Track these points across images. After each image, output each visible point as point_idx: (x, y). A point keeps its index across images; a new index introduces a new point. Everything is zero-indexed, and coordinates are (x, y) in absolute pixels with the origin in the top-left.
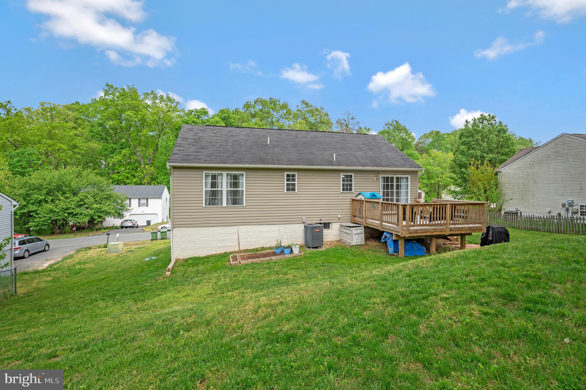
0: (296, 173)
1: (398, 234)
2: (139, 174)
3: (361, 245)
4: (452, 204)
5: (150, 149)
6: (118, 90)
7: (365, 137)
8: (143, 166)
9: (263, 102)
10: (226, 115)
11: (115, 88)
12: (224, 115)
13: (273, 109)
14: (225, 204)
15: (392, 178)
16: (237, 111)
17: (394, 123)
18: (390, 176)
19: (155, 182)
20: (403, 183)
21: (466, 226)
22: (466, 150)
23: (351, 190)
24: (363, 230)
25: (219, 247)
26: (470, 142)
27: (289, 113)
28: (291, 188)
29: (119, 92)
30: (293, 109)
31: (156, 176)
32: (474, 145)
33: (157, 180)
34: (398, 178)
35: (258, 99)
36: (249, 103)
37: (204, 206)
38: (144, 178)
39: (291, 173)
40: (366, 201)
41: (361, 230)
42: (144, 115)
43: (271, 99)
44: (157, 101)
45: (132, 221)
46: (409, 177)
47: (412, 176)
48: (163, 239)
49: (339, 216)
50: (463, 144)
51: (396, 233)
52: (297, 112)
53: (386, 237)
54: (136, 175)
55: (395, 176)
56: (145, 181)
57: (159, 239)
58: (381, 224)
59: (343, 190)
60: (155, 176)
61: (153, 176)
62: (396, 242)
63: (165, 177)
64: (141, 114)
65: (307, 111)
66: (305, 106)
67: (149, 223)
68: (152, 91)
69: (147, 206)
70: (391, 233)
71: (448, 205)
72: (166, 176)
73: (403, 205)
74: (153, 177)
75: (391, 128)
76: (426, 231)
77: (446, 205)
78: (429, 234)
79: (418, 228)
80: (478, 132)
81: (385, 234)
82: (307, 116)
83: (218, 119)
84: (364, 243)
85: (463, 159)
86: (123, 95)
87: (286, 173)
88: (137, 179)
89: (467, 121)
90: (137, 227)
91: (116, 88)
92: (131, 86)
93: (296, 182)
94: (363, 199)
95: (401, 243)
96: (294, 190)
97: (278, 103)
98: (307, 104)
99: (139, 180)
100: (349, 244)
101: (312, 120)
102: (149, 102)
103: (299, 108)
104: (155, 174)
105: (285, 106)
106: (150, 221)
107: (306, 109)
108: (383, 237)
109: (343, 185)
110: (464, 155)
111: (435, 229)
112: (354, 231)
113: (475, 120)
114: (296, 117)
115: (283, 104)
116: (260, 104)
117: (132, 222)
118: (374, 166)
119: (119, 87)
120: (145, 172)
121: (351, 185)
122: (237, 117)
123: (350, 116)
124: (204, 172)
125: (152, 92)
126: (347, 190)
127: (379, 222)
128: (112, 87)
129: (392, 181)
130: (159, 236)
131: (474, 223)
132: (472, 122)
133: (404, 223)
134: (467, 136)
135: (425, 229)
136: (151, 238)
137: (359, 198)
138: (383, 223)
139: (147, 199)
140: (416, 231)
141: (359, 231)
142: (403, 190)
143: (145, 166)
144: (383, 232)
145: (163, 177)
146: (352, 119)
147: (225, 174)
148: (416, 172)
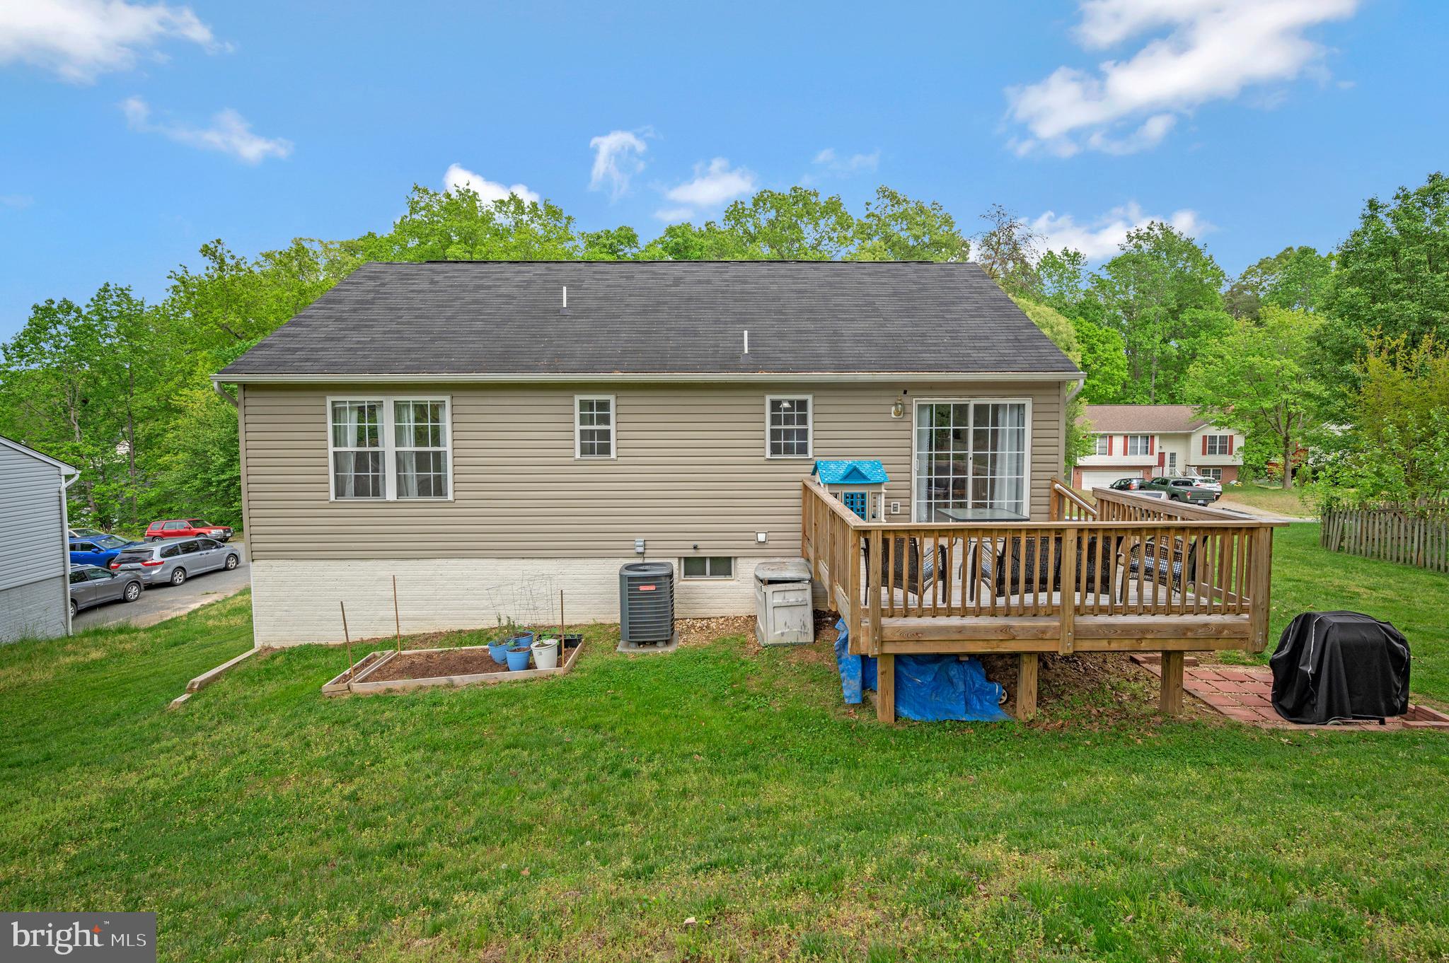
0: (611, 398)
3: (796, 646)
14: (391, 493)
15: (961, 410)
18: (952, 401)
20: (1007, 426)
23: (803, 449)
24: (808, 596)
25: (382, 620)
28: (596, 444)
34: (980, 410)
37: (332, 498)
39: (595, 397)
41: (800, 594)
46: (1028, 403)
47: (1039, 400)
49: (761, 537)
55: (972, 403)
59: (775, 449)
81: (840, 624)
84: (811, 639)
87: (578, 398)
93: (612, 427)
96: (605, 450)
109: (775, 434)
112: (774, 596)
121: (803, 434)
124: (329, 400)
126: (789, 449)
129: (960, 421)
141: (792, 598)
142: (1006, 452)
147: (388, 402)
148: (1059, 385)
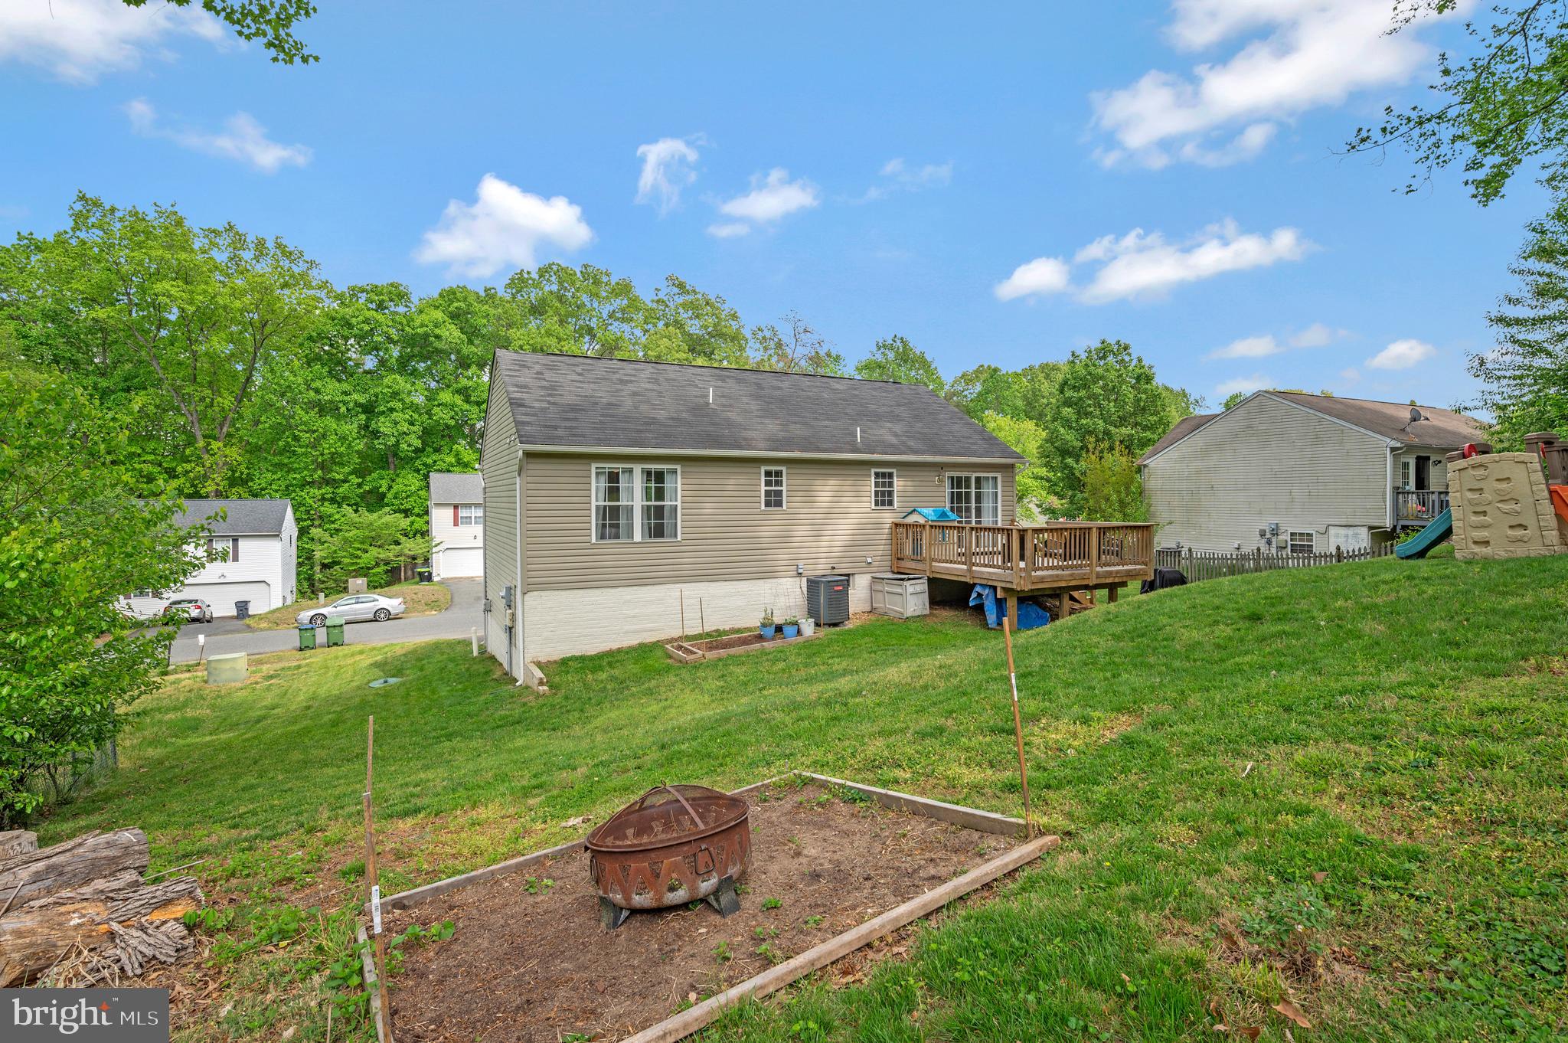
0: (784, 469)
1: (1008, 586)
2: (188, 467)
3: (925, 616)
4: (1100, 528)
5: (225, 393)
6: (118, 214)
7: (897, 389)
8: (201, 444)
9: (564, 275)
10: (462, 305)
11: (108, 207)
12: (455, 304)
13: (594, 295)
14: (637, 536)
15: (968, 479)
16: (490, 295)
17: (899, 343)
18: (964, 474)
19: (241, 490)
20: (987, 489)
21: (1120, 568)
22: (1074, 417)
23: (890, 503)
24: (926, 586)
26: (1081, 399)
27: (634, 304)
28: (774, 500)
29: (121, 220)
30: (646, 295)
31: (246, 472)
32: (1089, 406)
33: (250, 484)
34: (978, 479)
35: (550, 265)
36: (526, 276)
37: (594, 540)
38: (206, 477)
39: (774, 468)
40: (932, 527)
41: (922, 586)
42: (215, 296)
43: (586, 266)
44: (247, 255)
45: (199, 604)
46: (999, 476)
47: (1004, 474)
48: (336, 644)
49: (869, 560)
50: (1068, 403)
51: (1004, 585)
52: (655, 306)
53: (980, 595)
54: (179, 469)
55: (974, 475)
56: (210, 487)
57: (322, 646)
58: (970, 570)
59: (876, 504)
60: (242, 473)
61: (234, 472)
62: (1000, 603)
63: (275, 477)
64: (205, 292)
65: (684, 305)
66: (676, 290)
67: (242, 607)
68: (229, 223)
69: (236, 559)
70: (990, 586)
71: (1094, 530)
72: (279, 475)
73: (1019, 531)
74: (237, 474)
75: (891, 355)
76: (1058, 578)
77: (1090, 529)
78: (1063, 584)
79: (1045, 573)
80: (1096, 379)
81: (978, 589)
82: (683, 316)
83: (438, 315)
84: (927, 612)
85: (1068, 438)
86: (139, 231)
87: (763, 469)
88: (182, 480)
89: (1073, 355)
90: (208, 621)
91: (113, 210)
92: (166, 205)
93: (784, 488)
94: (922, 521)
95: (1012, 604)
96: (779, 504)
97: (605, 279)
98: (681, 286)
99: (188, 485)
100: (898, 615)
101: (694, 328)
102: (221, 257)
103: (661, 295)
104: (243, 467)
105: (623, 289)
106: (246, 603)
107: (680, 300)
108: (974, 595)
109: (876, 493)
110: (1070, 428)
111: (1072, 575)
112: (910, 587)
113: (1090, 351)
114: (651, 317)
115: (618, 284)
116: (553, 279)
117: (199, 607)
118: (935, 454)
119: (123, 205)
120: (208, 460)
121: (890, 494)
122: (492, 311)
123: (799, 324)
124: (592, 466)
125: (230, 228)
126: (883, 504)
127: (965, 567)
128: (97, 204)
129: (968, 486)
130: (321, 635)
131: (1135, 564)
132: (1083, 356)
133: (1022, 565)
134: (1075, 387)
135: (1057, 576)
136: (298, 644)
137: (911, 519)
138: (974, 568)
139: (235, 540)
140: (1042, 580)
141: (919, 588)
142: (988, 504)
143: (209, 444)
144: (975, 585)
145: (269, 475)
146: (806, 331)
147: (638, 469)
148: (1012, 466)
